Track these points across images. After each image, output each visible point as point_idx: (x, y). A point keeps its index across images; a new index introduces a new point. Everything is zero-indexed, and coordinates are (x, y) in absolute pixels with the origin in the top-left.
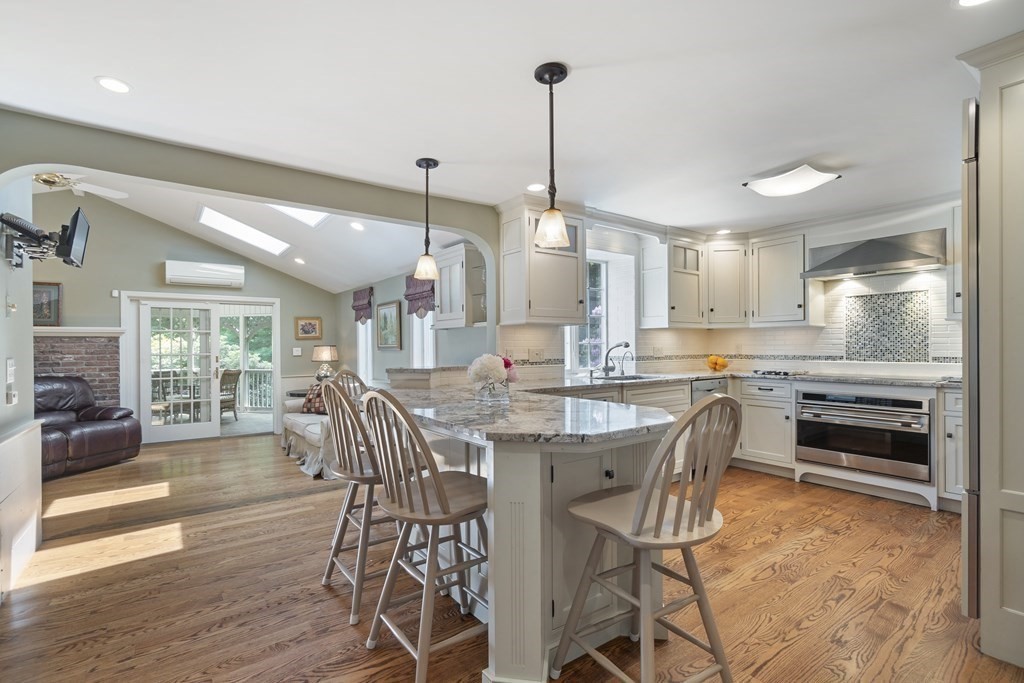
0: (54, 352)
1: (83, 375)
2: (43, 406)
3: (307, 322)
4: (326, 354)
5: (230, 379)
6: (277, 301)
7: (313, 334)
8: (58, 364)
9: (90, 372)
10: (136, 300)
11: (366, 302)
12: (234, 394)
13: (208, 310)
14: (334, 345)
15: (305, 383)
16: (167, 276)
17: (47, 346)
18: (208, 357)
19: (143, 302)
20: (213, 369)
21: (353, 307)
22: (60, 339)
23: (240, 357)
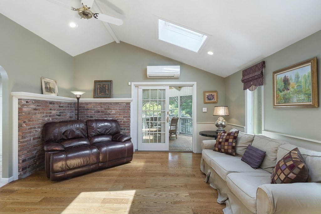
0: (109, 109)
1: (118, 119)
2: (100, 133)
3: (210, 94)
4: (221, 111)
5: (174, 121)
6: (195, 83)
7: (213, 100)
8: (110, 114)
9: (120, 118)
10: (137, 86)
11: (259, 73)
12: (176, 128)
13: (165, 90)
14: (226, 106)
15: (211, 127)
16: (148, 74)
17: (107, 107)
18: (164, 112)
19: (139, 87)
20: (166, 118)
21: (243, 81)
22: (110, 103)
23: (179, 112)
